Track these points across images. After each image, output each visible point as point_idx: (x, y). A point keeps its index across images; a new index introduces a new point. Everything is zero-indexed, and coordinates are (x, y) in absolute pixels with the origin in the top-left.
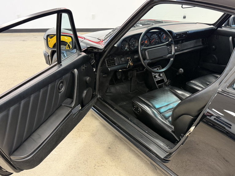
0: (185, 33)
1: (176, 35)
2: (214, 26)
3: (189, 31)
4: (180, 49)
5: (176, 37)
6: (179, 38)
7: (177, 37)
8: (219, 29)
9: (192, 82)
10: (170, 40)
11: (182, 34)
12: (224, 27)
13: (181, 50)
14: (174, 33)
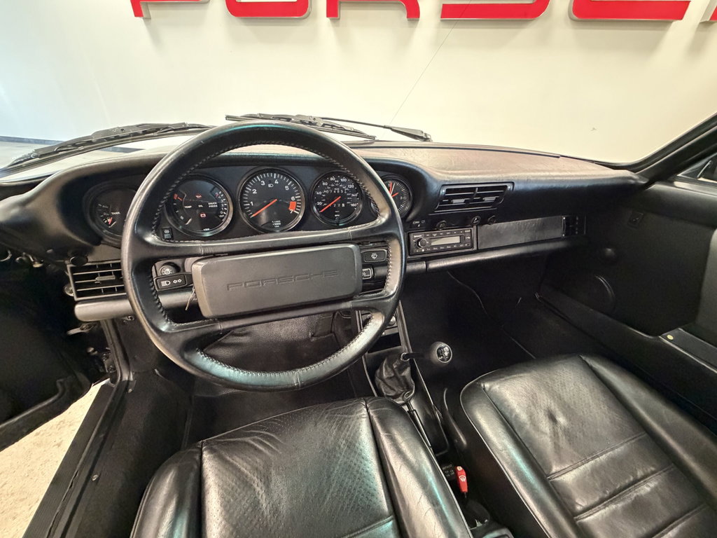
0: (499, 189)
1: (448, 191)
2: (634, 171)
3: (519, 182)
4: (472, 247)
5: (450, 202)
6: (467, 204)
7: (456, 201)
8: (658, 187)
9: (487, 385)
10: (383, 219)
11: (480, 189)
12: (682, 180)
13: (475, 248)
14: (436, 181)
